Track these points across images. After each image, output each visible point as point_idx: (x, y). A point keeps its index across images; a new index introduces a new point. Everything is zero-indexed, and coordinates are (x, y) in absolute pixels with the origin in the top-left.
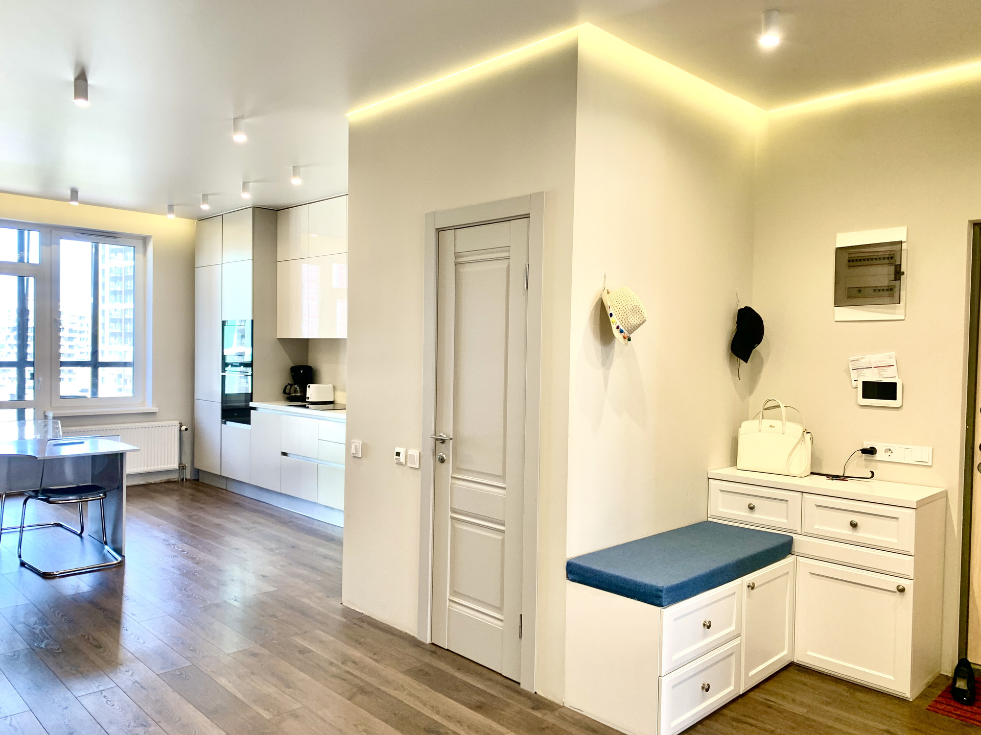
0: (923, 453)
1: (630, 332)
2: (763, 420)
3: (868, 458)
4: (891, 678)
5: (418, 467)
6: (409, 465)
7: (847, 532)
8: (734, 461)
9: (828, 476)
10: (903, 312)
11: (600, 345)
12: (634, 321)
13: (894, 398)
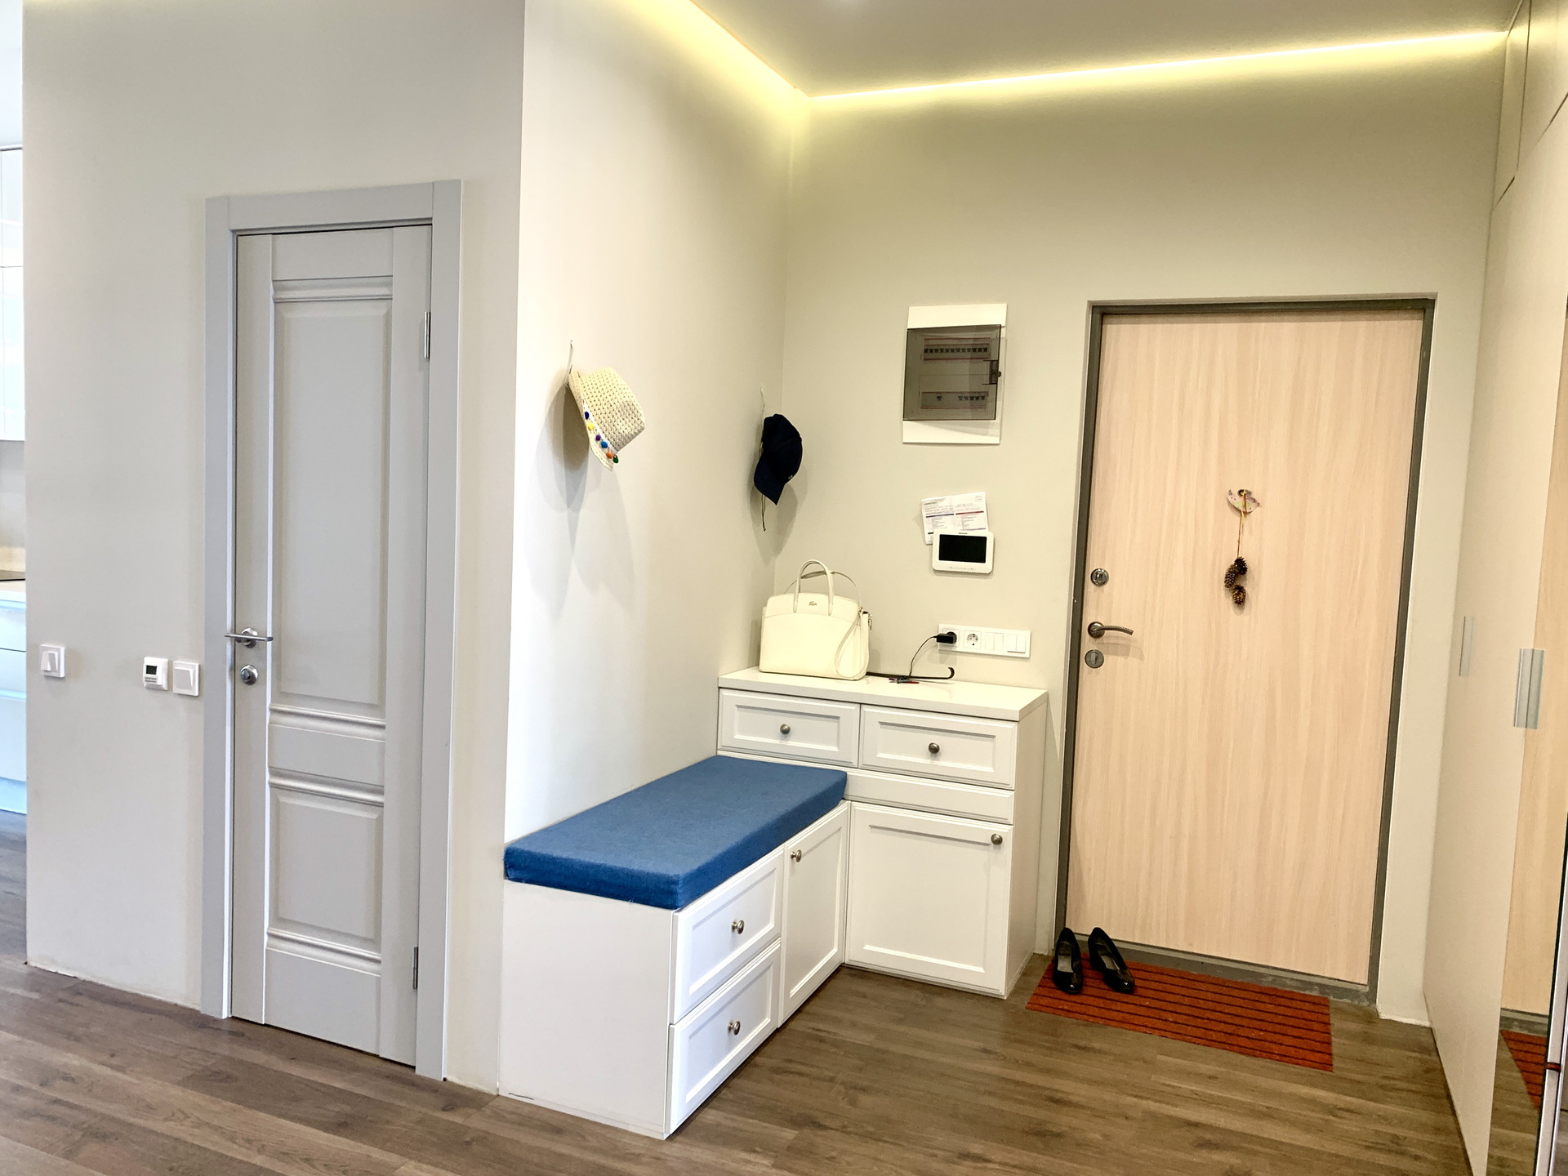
0: (1018, 640)
1: (618, 447)
2: (801, 595)
3: (944, 648)
4: (981, 970)
5: (197, 694)
6: (176, 690)
7: (923, 761)
8: (755, 659)
9: (892, 677)
10: (997, 432)
11: (564, 469)
12: (624, 428)
13: (982, 559)
